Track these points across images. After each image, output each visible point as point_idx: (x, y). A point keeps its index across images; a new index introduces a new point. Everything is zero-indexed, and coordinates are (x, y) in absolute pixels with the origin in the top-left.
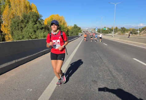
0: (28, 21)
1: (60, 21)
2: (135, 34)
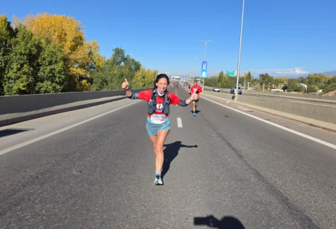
2: (295, 91)
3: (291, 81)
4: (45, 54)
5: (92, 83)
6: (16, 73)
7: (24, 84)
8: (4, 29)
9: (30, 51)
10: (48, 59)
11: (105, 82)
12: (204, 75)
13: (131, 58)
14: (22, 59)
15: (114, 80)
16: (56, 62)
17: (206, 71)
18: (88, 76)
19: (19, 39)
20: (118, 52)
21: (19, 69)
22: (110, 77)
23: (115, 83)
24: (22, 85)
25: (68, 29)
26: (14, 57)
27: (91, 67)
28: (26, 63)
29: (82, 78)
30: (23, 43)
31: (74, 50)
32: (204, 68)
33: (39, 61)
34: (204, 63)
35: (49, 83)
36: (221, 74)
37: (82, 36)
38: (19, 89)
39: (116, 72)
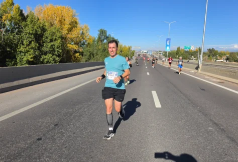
2: (235, 61)
3: (231, 54)
4: (47, 34)
5: (83, 55)
6: (26, 48)
7: (31, 56)
8: (18, 15)
9: (36, 31)
10: (49, 38)
11: (92, 55)
12: (168, 49)
13: (112, 36)
14: (30, 38)
15: (99, 53)
16: (56, 40)
17: (169, 46)
18: (81, 50)
19: (28, 23)
20: (102, 32)
21: (28, 45)
22: (95, 51)
23: (100, 56)
24: (30, 57)
25: (66, 15)
26: (25, 36)
27: (84, 44)
28: (34, 40)
29: (76, 52)
30: (31, 26)
31: (71, 31)
32: (168, 44)
33: (44, 39)
34: (168, 39)
35: (50, 55)
36: (179, 49)
37: (77, 21)
38: (28, 60)
39: (100, 47)
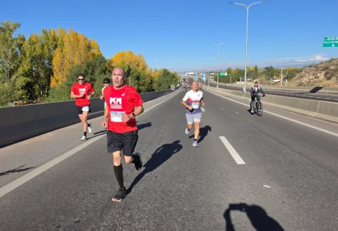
0: (93, 71)
1: (136, 63)
